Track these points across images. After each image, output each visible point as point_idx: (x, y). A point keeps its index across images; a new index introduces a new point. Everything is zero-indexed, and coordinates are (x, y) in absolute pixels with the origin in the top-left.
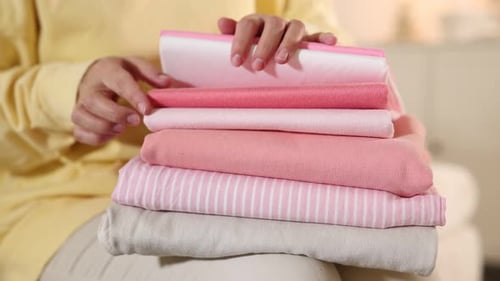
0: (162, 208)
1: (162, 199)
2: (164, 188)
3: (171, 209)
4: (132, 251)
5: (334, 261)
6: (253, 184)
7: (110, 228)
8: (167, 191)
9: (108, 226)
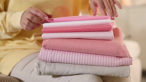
0: (52, 62)
1: (52, 59)
2: (53, 56)
3: (55, 62)
4: (44, 74)
5: (100, 75)
6: (78, 55)
7: (38, 69)
8: (54, 57)
9: (37, 68)
